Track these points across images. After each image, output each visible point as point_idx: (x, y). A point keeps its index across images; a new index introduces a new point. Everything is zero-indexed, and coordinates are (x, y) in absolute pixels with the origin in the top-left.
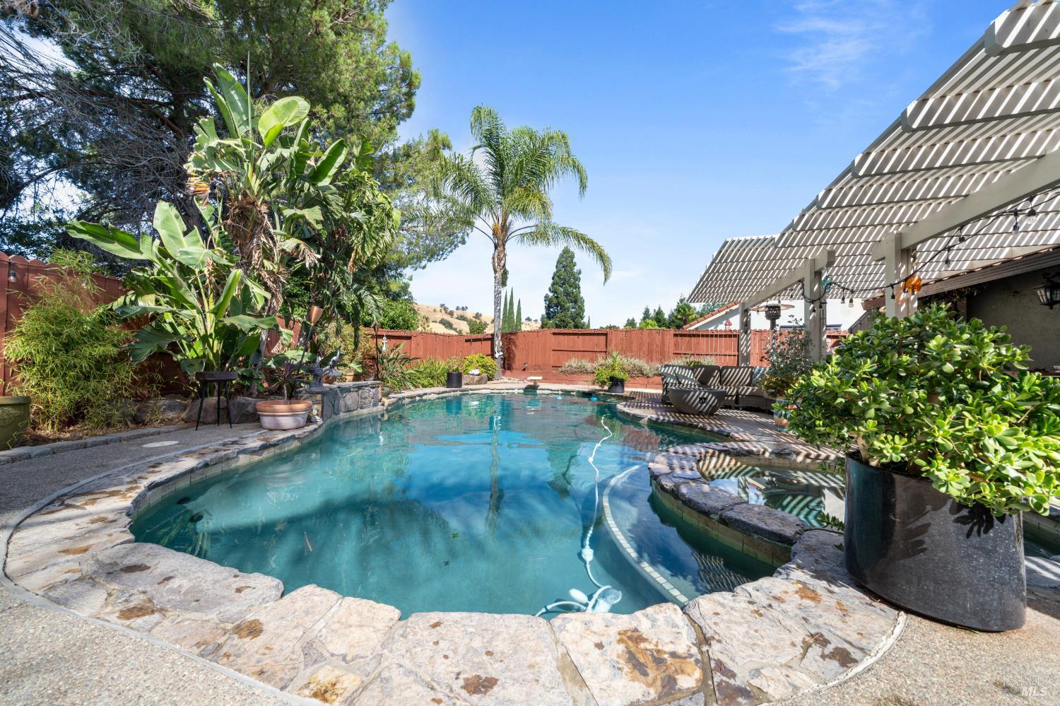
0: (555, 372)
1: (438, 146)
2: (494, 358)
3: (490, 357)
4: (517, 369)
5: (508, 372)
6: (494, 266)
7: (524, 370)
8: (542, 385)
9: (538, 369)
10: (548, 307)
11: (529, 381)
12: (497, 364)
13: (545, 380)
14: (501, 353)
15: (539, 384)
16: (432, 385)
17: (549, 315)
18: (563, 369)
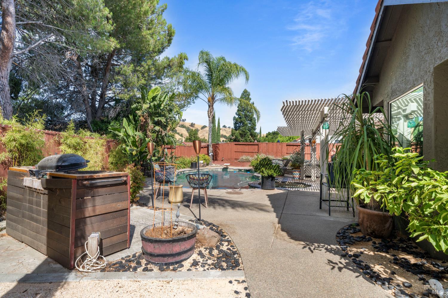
0: (235, 161)
1: (182, 59)
2: (209, 155)
3: (207, 155)
4: (219, 160)
5: (216, 162)
6: (208, 115)
7: (222, 161)
8: (230, 167)
9: (229, 160)
10: (235, 124)
11: (224, 165)
12: (210, 158)
13: (231, 165)
14: (212, 153)
15: (229, 167)
16: (184, 168)
17: (236, 128)
18: (240, 160)
